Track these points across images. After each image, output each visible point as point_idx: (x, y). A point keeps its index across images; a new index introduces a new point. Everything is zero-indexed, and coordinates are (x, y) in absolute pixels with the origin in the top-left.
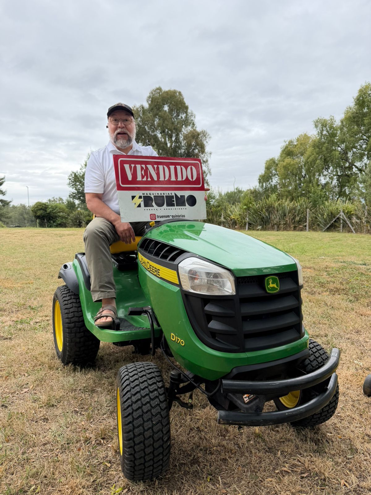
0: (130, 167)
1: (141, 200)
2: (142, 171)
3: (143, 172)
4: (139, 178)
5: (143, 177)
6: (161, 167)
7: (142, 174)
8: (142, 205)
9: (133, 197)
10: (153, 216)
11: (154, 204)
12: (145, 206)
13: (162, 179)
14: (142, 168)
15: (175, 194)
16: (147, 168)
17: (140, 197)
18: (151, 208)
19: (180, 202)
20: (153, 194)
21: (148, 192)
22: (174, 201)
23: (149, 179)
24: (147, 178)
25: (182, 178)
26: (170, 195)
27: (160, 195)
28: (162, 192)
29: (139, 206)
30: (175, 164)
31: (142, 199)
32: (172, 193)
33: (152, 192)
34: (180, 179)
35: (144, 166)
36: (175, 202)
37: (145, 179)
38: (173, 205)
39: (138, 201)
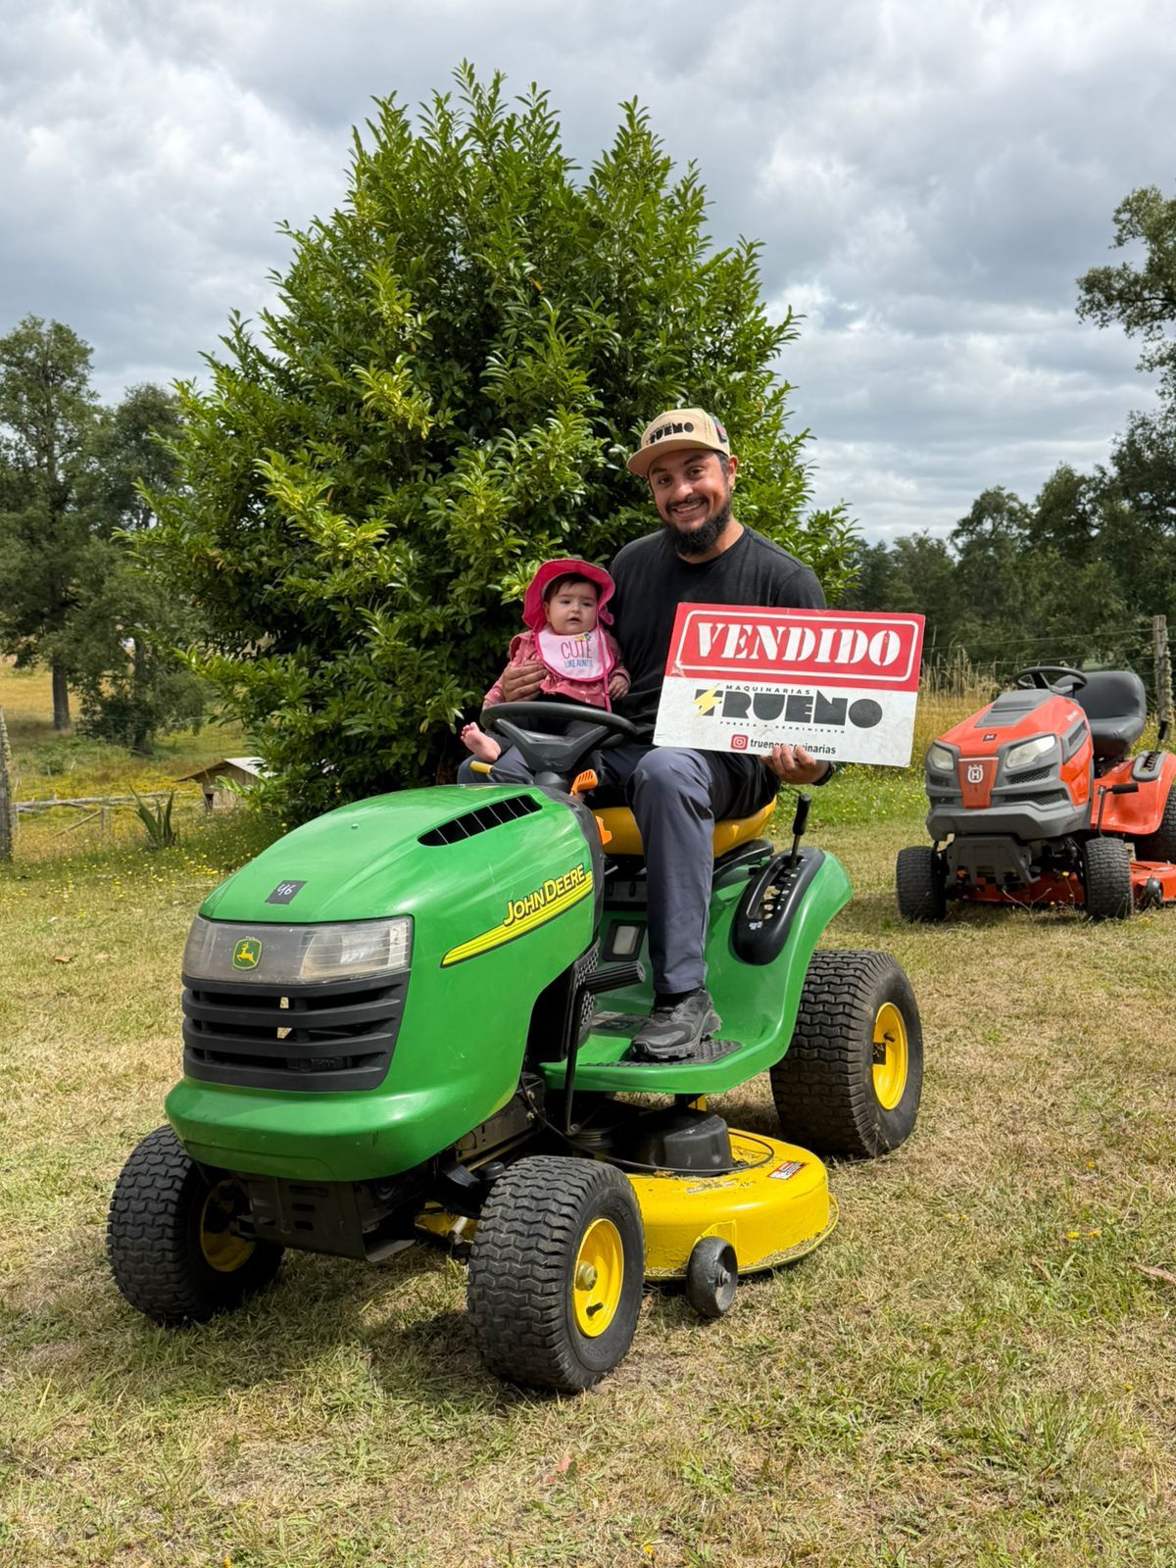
0: (713, 630)
1: (719, 699)
2: (740, 637)
3: (742, 642)
4: (729, 652)
5: (739, 650)
6: (795, 632)
7: (738, 645)
8: (719, 709)
9: (700, 693)
10: (740, 739)
11: (750, 711)
12: (727, 713)
13: (790, 655)
14: (743, 632)
15: (819, 693)
16: (756, 633)
17: (719, 694)
18: (738, 720)
19: (831, 714)
20: (752, 689)
21: (742, 684)
22: (810, 709)
23: (754, 656)
24: (750, 653)
25: (852, 655)
26: (804, 694)
27: (773, 692)
28: (781, 687)
29: (711, 713)
30: (839, 626)
31: (723, 699)
32: (813, 691)
33: (751, 684)
34: (843, 658)
35: (749, 628)
36: (813, 714)
37: (743, 655)
38: (807, 720)
39: (709, 701)
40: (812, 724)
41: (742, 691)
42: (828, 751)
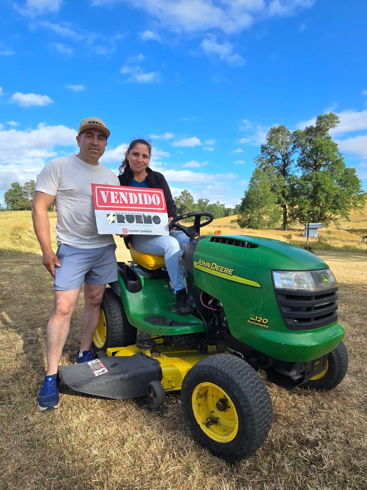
40: (144, 224)
41: (121, 214)
42: (150, 232)
